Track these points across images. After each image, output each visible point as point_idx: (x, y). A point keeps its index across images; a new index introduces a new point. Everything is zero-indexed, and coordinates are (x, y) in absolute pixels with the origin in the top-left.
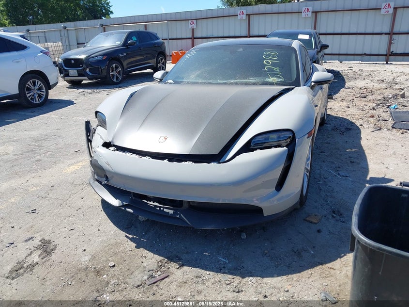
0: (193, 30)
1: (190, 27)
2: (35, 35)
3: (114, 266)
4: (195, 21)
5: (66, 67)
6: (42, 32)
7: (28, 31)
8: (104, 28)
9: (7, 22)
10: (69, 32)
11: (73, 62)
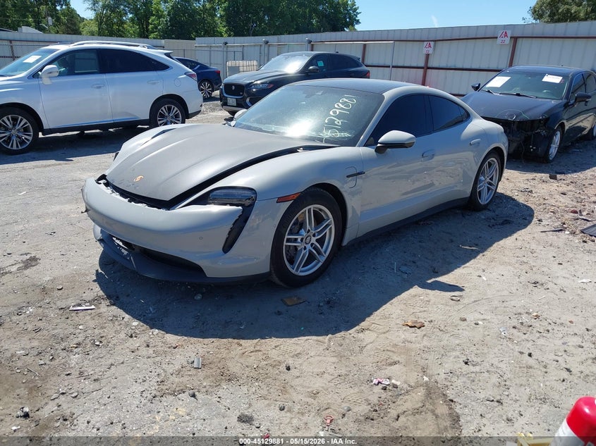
0: (428, 56)
1: (425, 51)
2: (232, 49)
3: (61, 289)
4: (432, 43)
5: (226, 94)
6: (241, 46)
7: (226, 43)
8: (313, 45)
9: (225, 29)
10: (271, 48)
11: (233, 87)
